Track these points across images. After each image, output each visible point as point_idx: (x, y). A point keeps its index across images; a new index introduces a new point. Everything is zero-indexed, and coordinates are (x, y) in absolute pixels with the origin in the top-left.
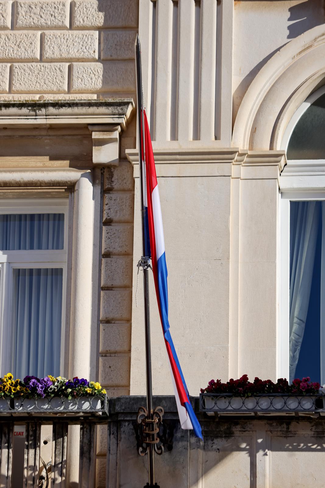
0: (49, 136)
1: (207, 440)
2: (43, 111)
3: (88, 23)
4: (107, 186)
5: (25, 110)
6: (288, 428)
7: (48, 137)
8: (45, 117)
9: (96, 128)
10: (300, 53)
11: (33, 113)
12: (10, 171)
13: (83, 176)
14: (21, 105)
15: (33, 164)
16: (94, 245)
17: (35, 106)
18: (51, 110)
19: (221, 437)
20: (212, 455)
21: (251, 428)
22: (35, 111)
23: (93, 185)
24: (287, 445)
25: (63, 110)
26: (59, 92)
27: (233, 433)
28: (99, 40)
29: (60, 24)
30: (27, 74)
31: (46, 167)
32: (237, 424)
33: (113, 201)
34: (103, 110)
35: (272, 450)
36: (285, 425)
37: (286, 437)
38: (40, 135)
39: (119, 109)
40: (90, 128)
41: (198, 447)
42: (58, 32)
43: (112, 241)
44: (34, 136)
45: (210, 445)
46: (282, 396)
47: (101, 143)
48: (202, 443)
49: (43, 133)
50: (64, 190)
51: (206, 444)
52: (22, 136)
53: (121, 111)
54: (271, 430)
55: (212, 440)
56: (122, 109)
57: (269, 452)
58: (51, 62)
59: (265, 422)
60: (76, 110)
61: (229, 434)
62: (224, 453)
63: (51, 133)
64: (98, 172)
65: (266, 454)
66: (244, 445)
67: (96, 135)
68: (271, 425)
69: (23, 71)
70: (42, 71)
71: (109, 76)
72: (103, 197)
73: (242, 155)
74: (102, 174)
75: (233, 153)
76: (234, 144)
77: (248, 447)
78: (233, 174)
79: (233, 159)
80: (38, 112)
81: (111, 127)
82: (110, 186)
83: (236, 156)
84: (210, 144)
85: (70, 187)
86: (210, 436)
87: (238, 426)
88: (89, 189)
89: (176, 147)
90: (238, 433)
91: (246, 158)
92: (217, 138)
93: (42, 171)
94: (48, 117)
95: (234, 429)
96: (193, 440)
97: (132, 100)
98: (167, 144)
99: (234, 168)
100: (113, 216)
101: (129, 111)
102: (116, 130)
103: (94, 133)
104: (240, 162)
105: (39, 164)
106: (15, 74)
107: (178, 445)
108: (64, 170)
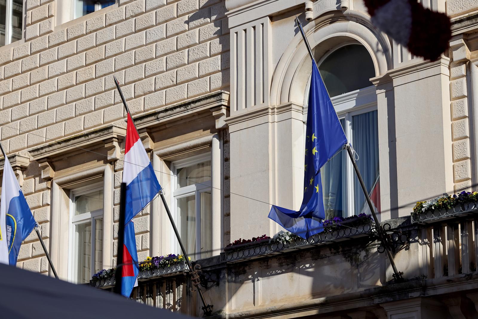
0: (200, 118)
1: (236, 276)
2: (189, 107)
3: (216, 52)
4: (225, 140)
5: (182, 109)
6: (267, 264)
7: (199, 119)
8: (191, 110)
9: (213, 110)
10: (299, 43)
11: (186, 109)
12: (186, 142)
13: (213, 137)
14: (180, 106)
15: (196, 135)
16: (221, 174)
17: (186, 105)
18: (193, 105)
19: (242, 274)
21: (252, 267)
22: (186, 108)
23: (220, 141)
24: (268, 273)
25: (198, 104)
26: (206, 93)
27: (246, 271)
28: (221, 59)
29: (205, 55)
30: (193, 87)
31: (201, 135)
32: (247, 265)
33: (227, 148)
34: (212, 99)
35: (262, 277)
36: (266, 262)
37: (268, 269)
38: (196, 119)
40: (211, 110)
41: (232, 281)
42: (204, 61)
43: (227, 170)
44: (194, 120)
45: (237, 279)
46: (253, 248)
47: (218, 117)
48: (234, 279)
49: (197, 117)
50: (209, 146)
51: (236, 279)
52: (189, 121)
53: (220, 98)
54: (261, 266)
55: (238, 276)
56: (220, 97)
57: (260, 279)
58: (203, 77)
59: (257, 263)
61: (244, 272)
62: (242, 283)
63: (200, 116)
64: (222, 133)
65: (258, 280)
66: (250, 277)
67: (214, 114)
68: (260, 263)
69: (191, 86)
70: (199, 83)
71: (225, 79)
72: (224, 146)
73: (273, 109)
74: (223, 133)
75: (267, 109)
76: (270, 103)
77: (252, 278)
78: (270, 120)
79: (268, 112)
80: (188, 108)
81: (219, 108)
82: (226, 140)
83: (270, 111)
84: (260, 106)
85: (210, 143)
86: (237, 274)
87: (247, 267)
88: (216, 143)
89: (246, 112)
90: (248, 271)
91: (276, 110)
92: (263, 102)
93: (198, 138)
94: (192, 109)
95: (246, 269)
96: (230, 278)
97: (223, 91)
98: (243, 111)
99: (270, 117)
100: (227, 156)
101: (225, 97)
102: (222, 109)
103: (213, 113)
104: (273, 113)
105: (199, 135)
106: (189, 88)
107: (221, 283)
108: (207, 136)
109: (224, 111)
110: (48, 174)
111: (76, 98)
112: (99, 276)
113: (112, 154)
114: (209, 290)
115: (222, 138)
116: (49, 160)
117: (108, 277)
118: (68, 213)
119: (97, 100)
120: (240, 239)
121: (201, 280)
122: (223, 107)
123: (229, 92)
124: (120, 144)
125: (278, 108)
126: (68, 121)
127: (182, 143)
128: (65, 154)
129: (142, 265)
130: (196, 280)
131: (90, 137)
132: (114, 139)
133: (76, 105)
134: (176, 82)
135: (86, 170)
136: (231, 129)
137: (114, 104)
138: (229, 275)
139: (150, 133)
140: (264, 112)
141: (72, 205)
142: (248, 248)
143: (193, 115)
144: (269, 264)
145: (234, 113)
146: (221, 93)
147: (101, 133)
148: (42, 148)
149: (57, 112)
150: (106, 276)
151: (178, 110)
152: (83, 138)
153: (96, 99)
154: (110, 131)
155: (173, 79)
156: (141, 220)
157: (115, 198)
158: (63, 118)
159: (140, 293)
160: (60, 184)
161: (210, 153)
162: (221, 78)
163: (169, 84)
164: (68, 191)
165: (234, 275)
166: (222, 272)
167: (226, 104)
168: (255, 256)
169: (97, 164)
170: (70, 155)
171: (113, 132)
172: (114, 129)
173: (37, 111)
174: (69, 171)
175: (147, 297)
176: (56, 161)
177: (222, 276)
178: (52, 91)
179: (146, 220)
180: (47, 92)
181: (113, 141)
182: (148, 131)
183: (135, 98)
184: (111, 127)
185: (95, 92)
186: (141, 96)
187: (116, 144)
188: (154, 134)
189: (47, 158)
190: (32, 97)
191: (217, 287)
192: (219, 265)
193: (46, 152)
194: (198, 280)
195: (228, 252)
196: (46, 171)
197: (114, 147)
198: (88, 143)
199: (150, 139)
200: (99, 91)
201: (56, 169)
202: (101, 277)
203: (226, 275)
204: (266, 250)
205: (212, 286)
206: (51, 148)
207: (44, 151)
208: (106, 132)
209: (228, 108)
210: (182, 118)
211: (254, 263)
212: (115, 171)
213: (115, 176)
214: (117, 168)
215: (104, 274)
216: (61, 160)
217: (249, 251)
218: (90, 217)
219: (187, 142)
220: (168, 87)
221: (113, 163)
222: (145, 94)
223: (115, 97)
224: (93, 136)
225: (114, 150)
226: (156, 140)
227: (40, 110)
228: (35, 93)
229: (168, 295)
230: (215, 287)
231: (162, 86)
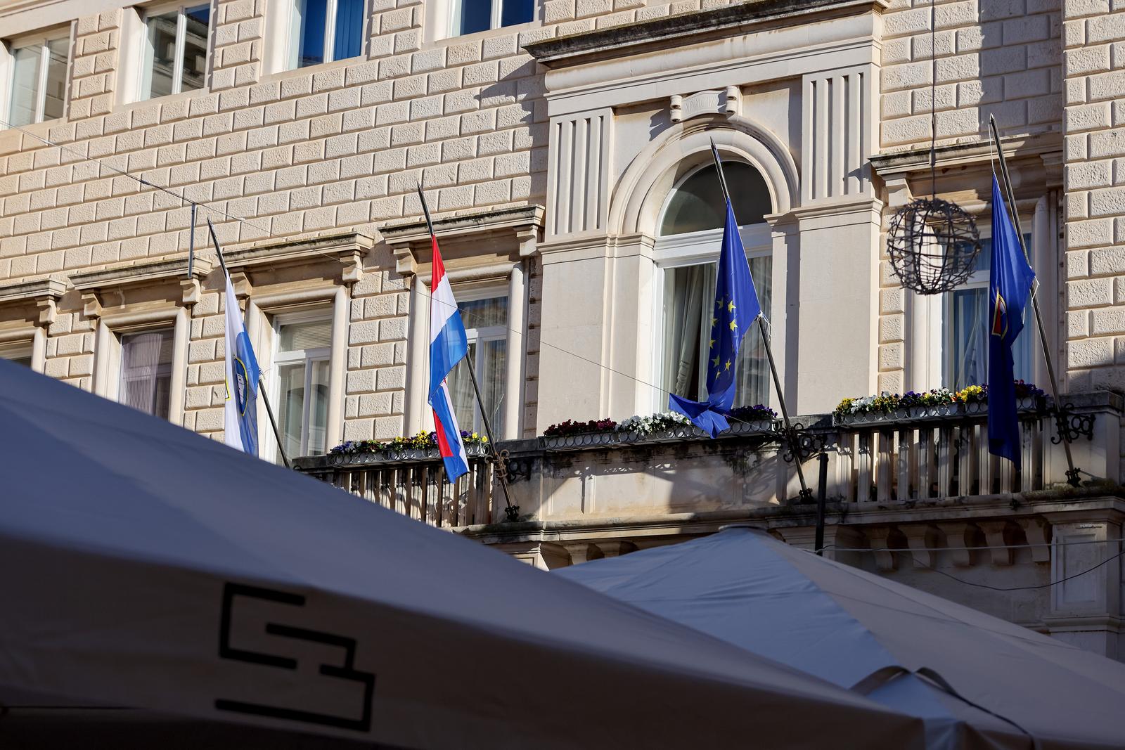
0: (494, 238)
1: (556, 470)
2: (482, 221)
3: (523, 146)
4: (532, 273)
5: (471, 222)
6: (606, 457)
8: (484, 225)
9: (518, 229)
10: (657, 152)
11: (475, 223)
12: (470, 268)
13: (515, 267)
14: (468, 218)
15: (486, 261)
16: (523, 320)
17: (476, 217)
18: (487, 219)
19: (564, 467)
20: (559, 480)
21: (582, 459)
22: (477, 221)
23: (523, 273)
24: (606, 470)
25: (495, 218)
26: (504, 202)
27: (572, 464)
28: (531, 157)
29: (506, 149)
30: (484, 191)
31: (495, 262)
32: (574, 456)
33: (535, 284)
34: (519, 215)
35: (596, 474)
36: (604, 455)
37: (605, 464)
38: (489, 238)
39: (529, 213)
40: (515, 229)
41: (549, 476)
42: (504, 155)
43: (534, 316)
44: (484, 239)
45: (558, 474)
46: (590, 434)
47: (525, 239)
48: (552, 473)
49: (490, 236)
50: (505, 279)
51: (555, 473)
52: (477, 240)
53: (531, 215)
54: (596, 459)
55: (559, 470)
56: (531, 213)
57: (593, 476)
58: (501, 179)
59: (590, 454)
60: (503, 217)
61: (569, 465)
62: (565, 478)
63: (495, 235)
64: (527, 262)
65: (591, 478)
66: (578, 472)
67: (519, 235)
68: (595, 455)
69: (481, 189)
70: (494, 187)
71: (535, 186)
72: (529, 281)
73: (613, 239)
74: (530, 263)
75: (605, 238)
76: (609, 230)
77: (581, 474)
78: (607, 255)
79: (606, 243)
80: (480, 222)
81: (527, 227)
83: (608, 241)
84: (592, 232)
85: (509, 276)
86: (557, 467)
87: (575, 458)
88: (519, 277)
89: (570, 238)
90: (574, 464)
91: (617, 241)
92: (598, 227)
93: (490, 266)
94: (486, 225)
95: (572, 461)
96: (546, 471)
97: (537, 205)
98: (565, 236)
99: (608, 250)
100: (535, 296)
101: (539, 213)
102: (532, 229)
103: (518, 233)
104: (612, 244)
105: (490, 260)
106: (477, 192)
107: (534, 476)
108: (503, 264)
109: (534, 232)
110: (244, 289)
111: (292, 185)
112: (344, 449)
113: (350, 272)
114: (514, 486)
115: (527, 269)
116: (246, 270)
117: (357, 453)
118: (270, 348)
119: (326, 191)
120: (570, 420)
121: (507, 471)
122: (534, 226)
123: (545, 206)
124: (362, 258)
125: (619, 239)
126: (277, 216)
127: (464, 269)
128: (273, 264)
129: (414, 441)
130: (502, 472)
131: (318, 244)
132: (356, 252)
133: (292, 195)
134: (458, 180)
135: (306, 291)
136: (546, 259)
137: (355, 201)
138: (545, 466)
139: (413, 250)
140: (600, 241)
141: (276, 337)
142: (583, 434)
143: (485, 233)
144: (609, 457)
145: (550, 237)
146: (534, 208)
147: (337, 242)
148: (239, 253)
149: (260, 202)
150: (354, 451)
151: (463, 223)
152: (307, 246)
153: (325, 189)
154: (352, 240)
155: (452, 176)
156: (392, 371)
157: (351, 336)
158: (269, 211)
159: (402, 478)
160: (261, 306)
161: (508, 286)
162: (530, 184)
163: (446, 183)
164: (270, 317)
165: (552, 468)
166: (536, 461)
167: (539, 223)
168: (592, 446)
169: (323, 284)
170: (281, 266)
171: (355, 242)
172: (358, 238)
173: (227, 196)
174: (276, 289)
175: (413, 486)
176: (257, 272)
177: (534, 468)
178: (252, 169)
179: (400, 373)
180: (243, 170)
181: (353, 255)
182: (412, 246)
183: (389, 195)
184: (354, 236)
185: (323, 180)
186: (400, 194)
187: (357, 258)
188: (419, 252)
189: (245, 267)
190: (220, 174)
191: (527, 482)
192: (532, 452)
193: (244, 258)
194: (503, 470)
195: (552, 436)
196: (241, 285)
197: (355, 263)
198: (314, 253)
199: (412, 258)
200: (330, 179)
201: (255, 284)
202: (346, 453)
203: (542, 467)
204: (610, 439)
205: (518, 480)
206: (253, 254)
207: (241, 256)
208: (345, 241)
209: (541, 230)
210: (466, 235)
211: (585, 454)
212: (353, 297)
213: (353, 305)
214: (355, 293)
215: (351, 447)
216: (266, 271)
217: (583, 438)
218: (304, 357)
220: (442, 187)
221: (349, 285)
222: (405, 192)
223: (357, 191)
224: (323, 244)
225: (355, 267)
226: (420, 260)
227: (231, 195)
228: (223, 170)
229: (447, 485)
230: (523, 481)
231: (433, 184)
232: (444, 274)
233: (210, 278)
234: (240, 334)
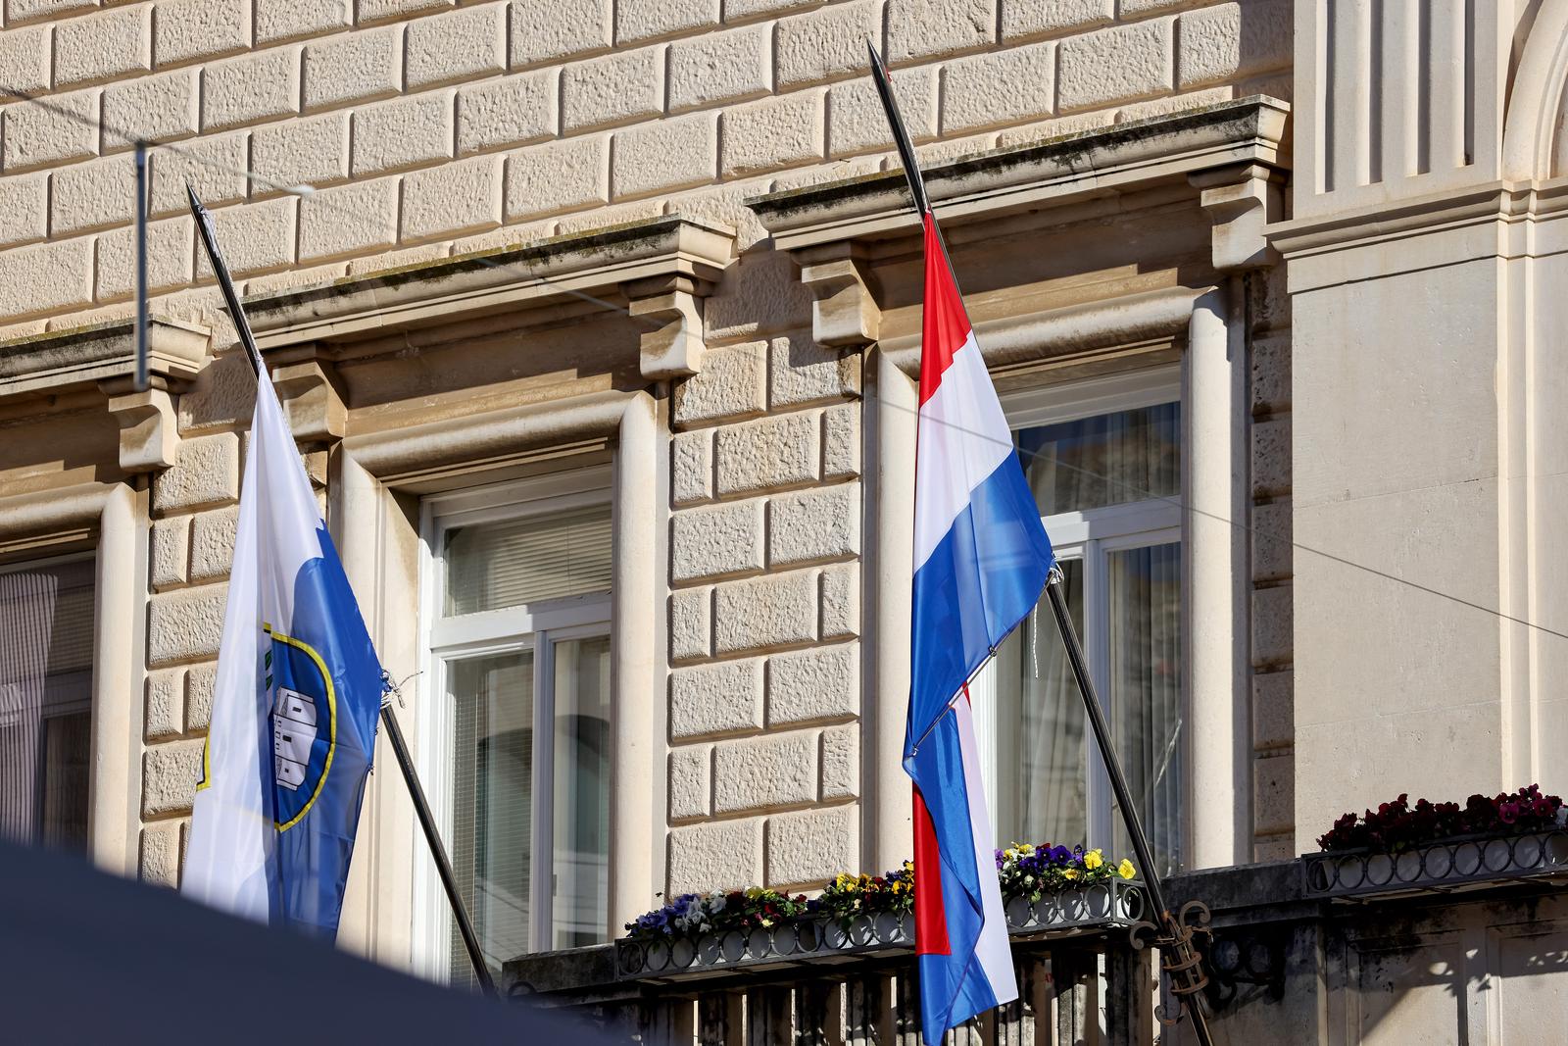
0: (1128, 213)
1: (1366, 962)
2: (1085, 160)
4: (1256, 320)
5: (1048, 165)
6: (1532, 915)
7: (1124, 218)
8: (1093, 173)
9: (1204, 180)
11: (1065, 168)
12: (1052, 317)
13: (1198, 304)
14: (1037, 154)
15: (1104, 290)
16: (1233, 476)
17: (1066, 149)
18: (1102, 154)
19: (1396, 953)
20: (1376, 998)
21: (1452, 924)
22: (1068, 162)
23: (1227, 323)
24: (1533, 959)
25: (1128, 149)
26: (1153, 95)
27: (1419, 941)
30: (1087, 61)
31: (1131, 291)
32: (1422, 916)
33: (1267, 358)
34: (1206, 133)
35: (1502, 972)
36: (1525, 909)
37: (1533, 937)
39: (1238, 127)
40: (1192, 181)
41: (1347, 983)
43: (1269, 460)
44: (1097, 219)
45: (1373, 975)
46: (1475, 841)
47: (1228, 213)
48: (1354, 973)
49: (1113, 208)
50: (1169, 346)
51: (1365, 973)
52: (1072, 225)
53: (1245, 131)
54: (1498, 923)
55: (1378, 963)
56: (1246, 125)
57: (1493, 980)
58: (1140, 19)
59: (1477, 907)
60: (1152, 144)
61: (1410, 945)
62: (1398, 990)
63: (1128, 205)
64: (1239, 286)
65: (1485, 987)
66: (1440, 968)
67: (1209, 198)
68: (1495, 910)
69: (1079, 55)
70: (1119, 46)
71: (1256, 35)
72: (1248, 350)
73: (1521, 195)
74: (1247, 290)
75: (1494, 195)
76: (1506, 167)
77: (1450, 973)
78: (1504, 249)
79: (1497, 211)
80: (1077, 164)
81: (1235, 173)
82: (1260, 320)
83: (1506, 203)
84: (1451, 178)
85: (1180, 335)
86: (1373, 952)
87: (1427, 922)
88: (1212, 336)
89: (1377, 200)
90: (1428, 940)
91: (1533, 202)
92: (1469, 160)
93: (1117, 305)
94: (1098, 172)
95: (1418, 931)
96: (1334, 966)
97: (1263, 99)
98: (1359, 195)
99: (1504, 234)
100: (1269, 397)
101: (1270, 124)
102: (1249, 177)
103: (1204, 194)
104: (1519, 215)
105: (1118, 288)
106: (1064, 66)
107: (1295, 984)
108: (1162, 296)
109: (1258, 187)
110: (321, 418)
111: (459, 69)
112: (671, 923)
113: (665, 347)
114: (1232, 1019)
115: (1237, 311)
116: (325, 356)
117: (712, 932)
118: (415, 605)
119: (572, 87)
120: (1403, 797)
121: (1207, 972)
122: (1256, 170)
123: (1290, 99)
124: (700, 301)
125: (1543, 195)
126: (417, 174)
127: (1033, 321)
128: (411, 332)
129: (896, 886)
130: (1190, 976)
131: (554, 262)
132: (680, 282)
133: (463, 105)
134: (999, 30)
135: (524, 414)
136: (1299, 273)
137: (667, 113)
138: (1330, 952)
139: (863, 266)
140: (1478, 206)
141: (433, 569)
142: (1450, 840)
143: (1094, 198)
144: (1540, 916)
145: (1311, 202)
146: (1254, 109)
147: (617, 252)
148: (297, 299)
149: (360, 130)
150: (704, 927)
151: (1025, 169)
152: (519, 268)
153: (569, 80)
154: (665, 242)
155: (980, 17)
156: (813, 662)
157: (678, 554)
158: (392, 159)
159: (864, 1007)
160: (379, 471)
161: (1176, 369)
162: (1237, 28)
163: (961, 42)
164: (411, 503)
165: (1354, 958)
166: (1297, 936)
167: (1271, 157)
168: (1483, 878)
169: (579, 388)
170: (435, 338)
171: (676, 249)
172: (685, 235)
173: (246, 113)
174: (428, 411)
175: (902, 1030)
176: (361, 361)
177: (1295, 958)
178: (325, 23)
179: (841, 666)
180: (297, 26)
181: (672, 291)
182: (861, 254)
183: (777, 90)
184: (669, 228)
185: (562, 48)
186: (813, 83)
187: (684, 302)
188: (883, 272)
189: (320, 344)
190: (219, 44)
191: (1273, 1007)
192: (1283, 907)
193: (316, 316)
194: (1194, 970)
195: (1346, 852)
196: (310, 405)
197: (677, 316)
198: (545, 291)
199: (863, 291)
200: (584, 45)
201: (355, 397)
202: (678, 933)
203: (1319, 954)
204: (1542, 854)
205: (1246, 1000)
206: (343, 302)
207: (305, 310)
208: (641, 247)
209: (1281, 178)
210: (1034, 210)
211: (1461, 907)
212: (676, 428)
213: (678, 452)
214: (683, 414)
215: (695, 914)
216: (390, 356)
217: (1453, 855)
218: (528, 629)
219: (1059, 316)
220: (951, 54)
221: (663, 389)
222: (829, 79)
223: (673, 80)
224: (571, 258)
225: (677, 330)
226: (888, 299)
227: (261, 110)
228: (231, 28)
229: (1013, 1027)
230: (1259, 1004)
231: (921, 49)
232: (964, 340)
233: (207, 384)
234: (305, 567)
